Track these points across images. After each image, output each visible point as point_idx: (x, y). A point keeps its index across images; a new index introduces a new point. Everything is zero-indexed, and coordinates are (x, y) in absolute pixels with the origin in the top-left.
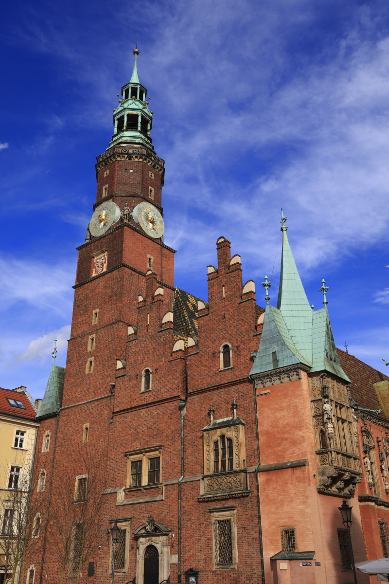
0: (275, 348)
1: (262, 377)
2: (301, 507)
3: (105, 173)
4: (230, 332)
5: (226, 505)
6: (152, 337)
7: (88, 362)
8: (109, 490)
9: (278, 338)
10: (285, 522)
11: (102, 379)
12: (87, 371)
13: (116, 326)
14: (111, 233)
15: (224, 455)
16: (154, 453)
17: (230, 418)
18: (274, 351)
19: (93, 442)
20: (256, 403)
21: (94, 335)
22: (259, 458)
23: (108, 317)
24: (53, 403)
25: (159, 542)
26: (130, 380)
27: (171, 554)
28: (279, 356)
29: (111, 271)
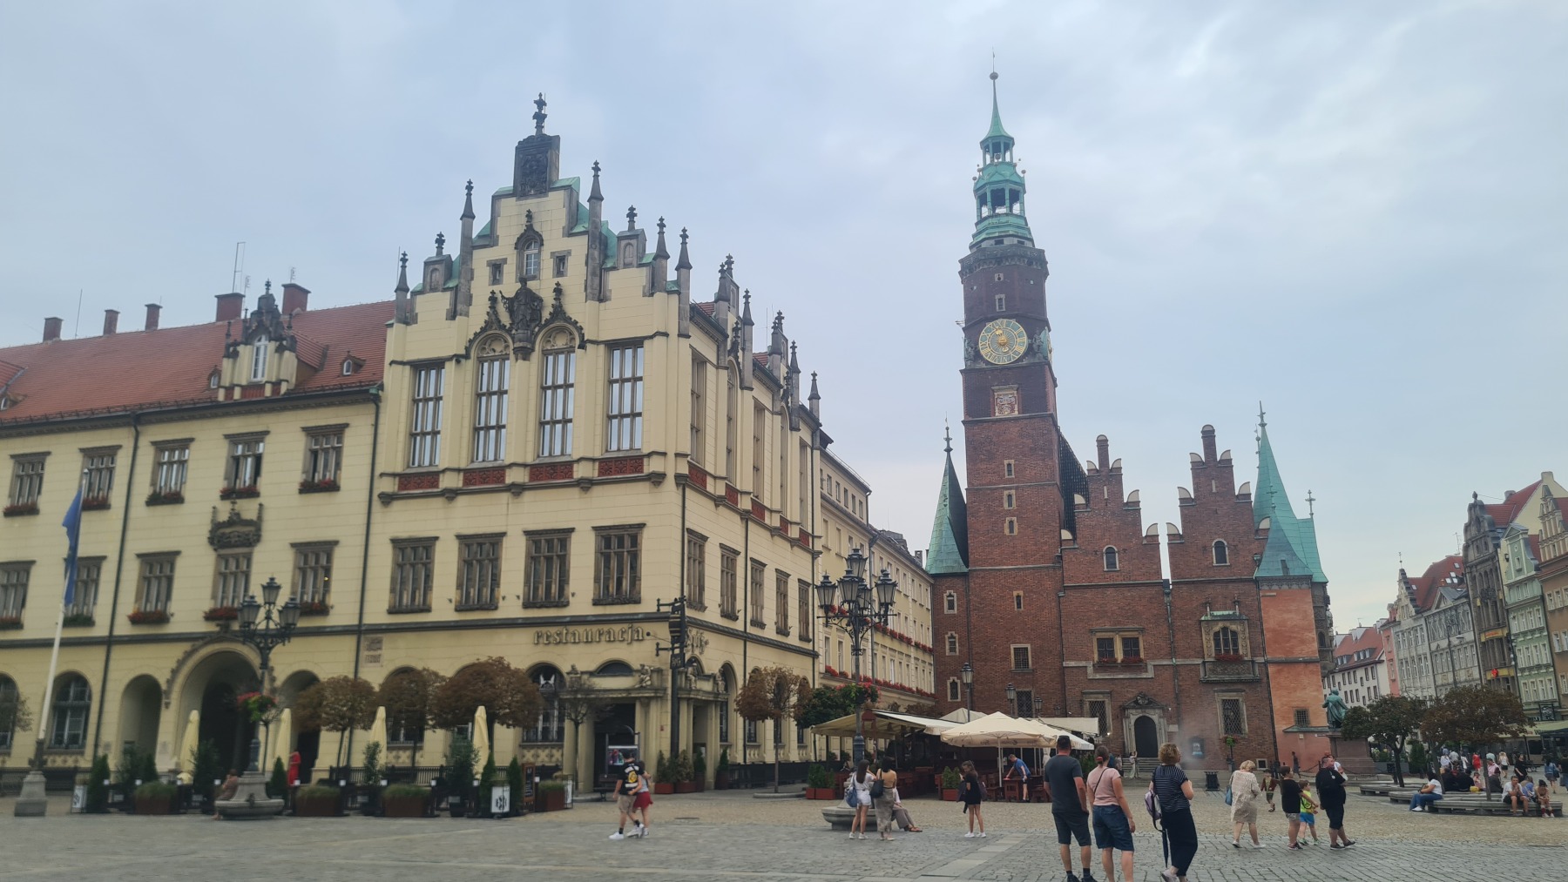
0: (1283, 556)
1: (1270, 580)
2: (1315, 693)
3: (996, 276)
4: (1224, 529)
5: (1232, 688)
6: (1113, 513)
7: (1007, 522)
8: (1072, 664)
9: (1286, 547)
10: (1301, 705)
11: (1036, 545)
12: (1007, 531)
13: (1050, 488)
14: (1023, 367)
15: (1226, 644)
16: (1131, 633)
17: (1231, 612)
18: (1284, 559)
19: (1033, 612)
20: (1259, 603)
21: (1013, 492)
22: (1264, 650)
23: (1033, 474)
24: (956, 561)
25: (1155, 716)
26: (1085, 553)
27: (1168, 724)
28: (1290, 565)
29: (1030, 418)
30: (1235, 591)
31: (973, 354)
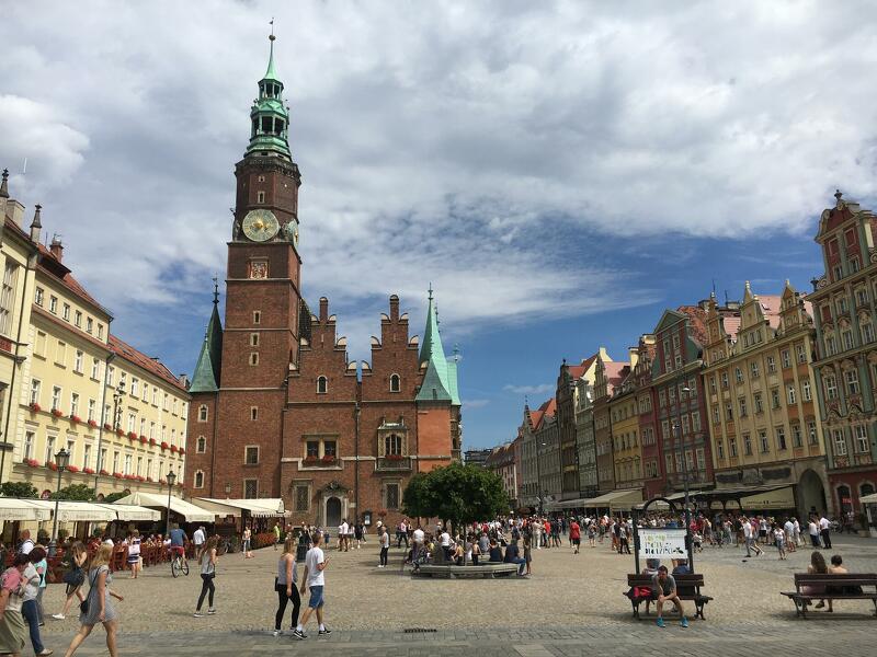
0: (435, 386)
3: (260, 178)
4: (399, 367)
5: (395, 477)
6: (327, 353)
7: (252, 356)
8: (289, 460)
9: (437, 381)
11: (270, 373)
12: (250, 363)
14: (273, 245)
15: (393, 447)
16: (331, 438)
17: (398, 425)
18: (434, 389)
19: (264, 422)
20: (417, 418)
21: (258, 334)
22: (417, 451)
23: (274, 322)
24: (210, 383)
25: (341, 496)
26: (305, 380)
27: (351, 503)
28: (438, 392)
29: (275, 282)
30: (402, 410)
31: (239, 233)
